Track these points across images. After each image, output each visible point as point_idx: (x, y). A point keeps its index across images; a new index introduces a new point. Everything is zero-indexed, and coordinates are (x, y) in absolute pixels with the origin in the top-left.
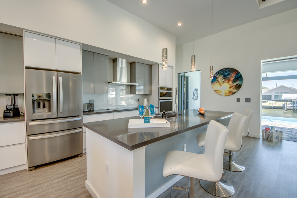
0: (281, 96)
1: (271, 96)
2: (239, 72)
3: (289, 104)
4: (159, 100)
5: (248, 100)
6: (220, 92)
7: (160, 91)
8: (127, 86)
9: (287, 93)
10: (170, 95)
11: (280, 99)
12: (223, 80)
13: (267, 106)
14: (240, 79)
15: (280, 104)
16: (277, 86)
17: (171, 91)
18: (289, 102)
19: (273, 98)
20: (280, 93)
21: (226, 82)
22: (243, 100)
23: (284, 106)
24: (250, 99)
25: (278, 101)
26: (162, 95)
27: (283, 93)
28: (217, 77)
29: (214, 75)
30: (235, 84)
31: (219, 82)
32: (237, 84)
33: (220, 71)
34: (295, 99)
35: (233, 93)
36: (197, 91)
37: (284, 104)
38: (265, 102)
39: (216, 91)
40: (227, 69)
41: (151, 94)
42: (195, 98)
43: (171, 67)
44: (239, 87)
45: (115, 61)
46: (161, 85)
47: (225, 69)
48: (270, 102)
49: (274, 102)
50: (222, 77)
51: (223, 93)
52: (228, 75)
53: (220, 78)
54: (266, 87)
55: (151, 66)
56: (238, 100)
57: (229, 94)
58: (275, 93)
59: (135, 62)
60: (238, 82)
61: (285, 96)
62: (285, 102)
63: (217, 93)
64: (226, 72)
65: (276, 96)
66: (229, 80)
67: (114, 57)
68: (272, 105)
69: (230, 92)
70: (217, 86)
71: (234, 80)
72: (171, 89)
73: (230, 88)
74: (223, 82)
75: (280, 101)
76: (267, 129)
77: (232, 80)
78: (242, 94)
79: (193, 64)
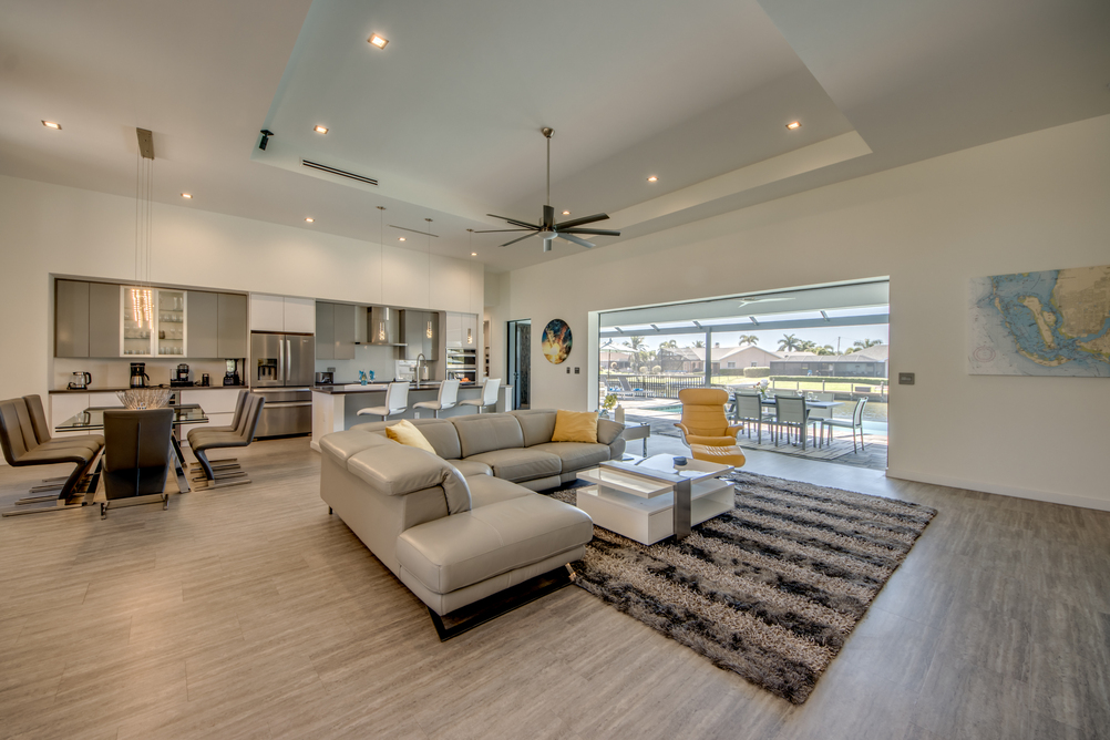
2: (569, 328)
4: (446, 369)
5: (577, 371)
6: (550, 357)
7: (449, 355)
12: (554, 338)
14: (570, 337)
17: (474, 355)
21: (557, 341)
22: (572, 371)
24: (579, 368)
29: (545, 330)
31: (549, 341)
32: (567, 346)
33: (550, 323)
35: (563, 360)
39: (546, 356)
41: (437, 359)
43: (473, 314)
44: (568, 350)
47: (556, 320)
50: (552, 333)
51: (553, 359)
52: (559, 330)
53: (552, 336)
55: (437, 313)
56: (568, 371)
57: (560, 361)
59: (404, 311)
60: (568, 343)
63: (547, 359)
64: (557, 325)
66: (559, 339)
69: (560, 358)
70: (547, 348)
71: (562, 338)
72: (473, 351)
73: (560, 351)
74: (554, 341)
78: (572, 361)
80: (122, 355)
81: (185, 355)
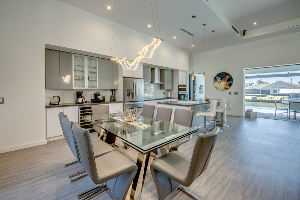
0: (279, 91)
1: (269, 91)
2: (231, 76)
3: (286, 98)
4: (179, 93)
5: (236, 93)
6: (218, 88)
7: (179, 87)
8: (159, 84)
9: (285, 88)
10: (185, 90)
11: (278, 94)
12: (221, 80)
13: (266, 100)
14: (231, 80)
15: (278, 98)
16: (276, 81)
17: (185, 88)
18: (287, 96)
19: (272, 92)
20: (278, 88)
21: (223, 81)
22: (233, 93)
23: (281, 100)
24: (237, 92)
25: (276, 95)
26: (180, 90)
27: (281, 88)
28: (217, 78)
29: (215, 77)
30: (228, 83)
31: (218, 81)
32: (229, 83)
33: (218, 74)
34: (292, 94)
35: (227, 89)
36: (202, 87)
37: (281, 98)
38: (264, 96)
39: (216, 87)
40: (223, 73)
41: (173, 89)
42: (201, 92)
43: (185, 71)
44: (230, 85)
45: (153, 69)
46: (180, 84)
47: (222, 73)
48: (269, 96)
49: (273, 96)
50: (220, 78)
51: (220, 89)
52: (224, 77)
53: (219, 79)
54: (267, 82)
55: (173, 71)
56: (230, 93)
57: (225, 89)
58: (274, 88)
59: (164, 69)
60: (230, 82)
61: (282, 91)
62: (283, 96)
63: (217, 89)
64: (223, 75)
65: (275, 91)
66: (225, 80)
67: (153, 67)
68: (270, 99)
69: (225, 88)
70: (217, 84)
71: (227, 80)
72: (185, 86)
73: (225, 85)
74: (221, 81)
75: (279, 95)
76: (248, 111)
77: (226, 80)
78: (232, 89)
79: (204, 76)
80: (74, 88)
81: (98, 88)
